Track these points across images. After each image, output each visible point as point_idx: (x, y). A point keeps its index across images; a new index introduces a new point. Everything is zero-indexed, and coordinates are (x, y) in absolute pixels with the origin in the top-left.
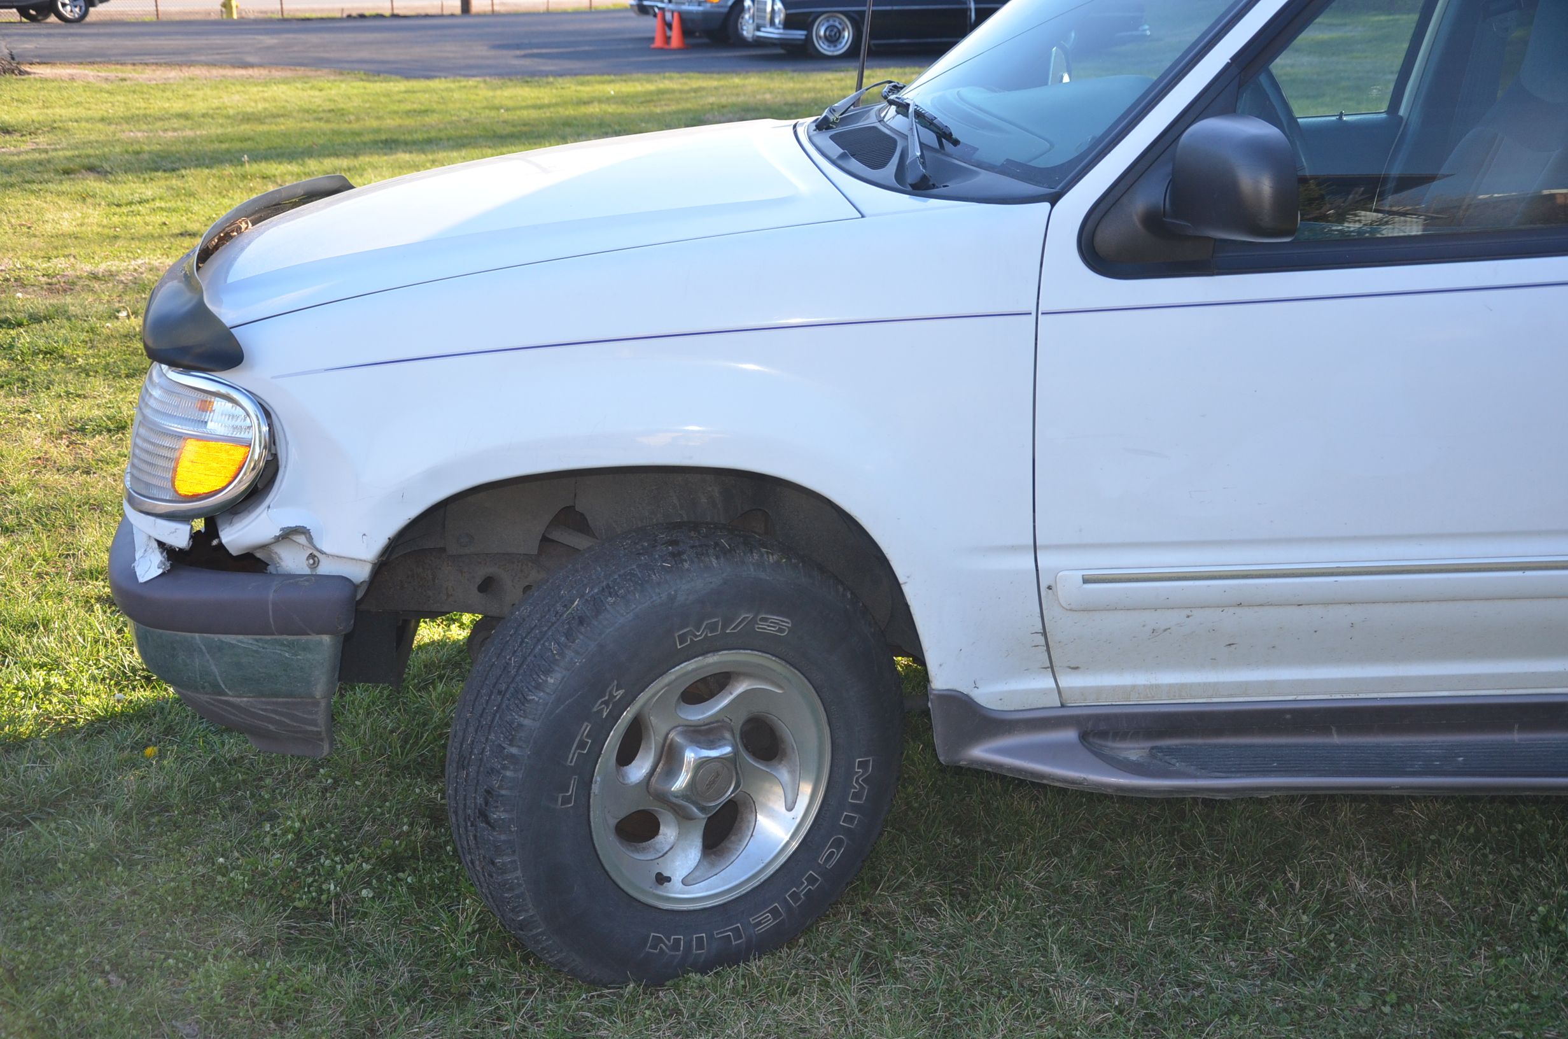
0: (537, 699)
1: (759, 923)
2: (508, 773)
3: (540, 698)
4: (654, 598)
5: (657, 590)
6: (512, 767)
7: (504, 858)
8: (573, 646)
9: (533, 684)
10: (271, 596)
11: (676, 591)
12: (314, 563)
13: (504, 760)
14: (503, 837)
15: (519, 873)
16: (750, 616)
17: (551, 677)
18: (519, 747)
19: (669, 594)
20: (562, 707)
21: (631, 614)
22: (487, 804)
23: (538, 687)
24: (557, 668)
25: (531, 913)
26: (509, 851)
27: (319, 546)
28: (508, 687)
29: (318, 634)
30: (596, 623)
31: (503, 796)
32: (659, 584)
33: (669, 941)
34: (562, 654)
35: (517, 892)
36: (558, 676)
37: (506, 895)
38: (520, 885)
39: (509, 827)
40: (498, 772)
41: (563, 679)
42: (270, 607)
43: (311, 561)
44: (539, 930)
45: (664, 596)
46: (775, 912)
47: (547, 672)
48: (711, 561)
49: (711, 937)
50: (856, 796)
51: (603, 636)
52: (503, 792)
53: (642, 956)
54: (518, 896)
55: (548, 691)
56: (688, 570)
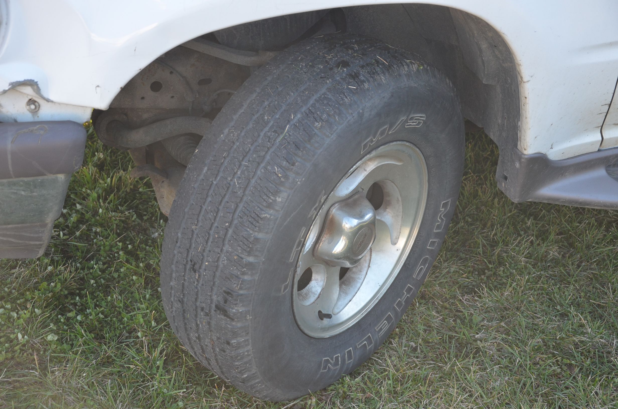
0: (268, 216)
1: (381, 329)
2: (246, 277)
3: (271, 215)
4: (349, 118)
5: (350, 111)
6: (250, 273)
7: (238, 339)
8: (294, 168)
9: (265, 204)
10: (9, 146)
11: (363, 110)
12: (36, 108)
13: (243, 268)
14: (239, 325)
15: (250, 347)
16: (404, 118)
17: (279, 197)
18: (256, 256)
19: (359, 113)
20: (288, 220)
21: (335, 134)
22: (226, 302)
23: (269, 206)
24: (282, 188)
25: (254, 371)
26: (244, 334)
27: (45, 96)
28: (237, 206)
29: (54, 174)
30: (309, 146)
31: (242, 295)
32: (350, 105)
33: (333, 360)
34: (286, 177)
35: (245, 360)
36: (285, 195)
37: (236, 363)
38: (248, 355)
39: (246, 317)
40: (237, 277)
41: (288, 197)
42: (9, 157)
43: (33, 107)
44: (257, 381)
45: (355, 115)
46: (389, 319)
47: (276, 193)
48: (381, 79)
49: (355, 348)
50: (438, 227)
51: (316, 157)
52: (241, 292)
53: (318, 376)
54: (246, 363)
55: (277, 208)
56: (368, 89)
